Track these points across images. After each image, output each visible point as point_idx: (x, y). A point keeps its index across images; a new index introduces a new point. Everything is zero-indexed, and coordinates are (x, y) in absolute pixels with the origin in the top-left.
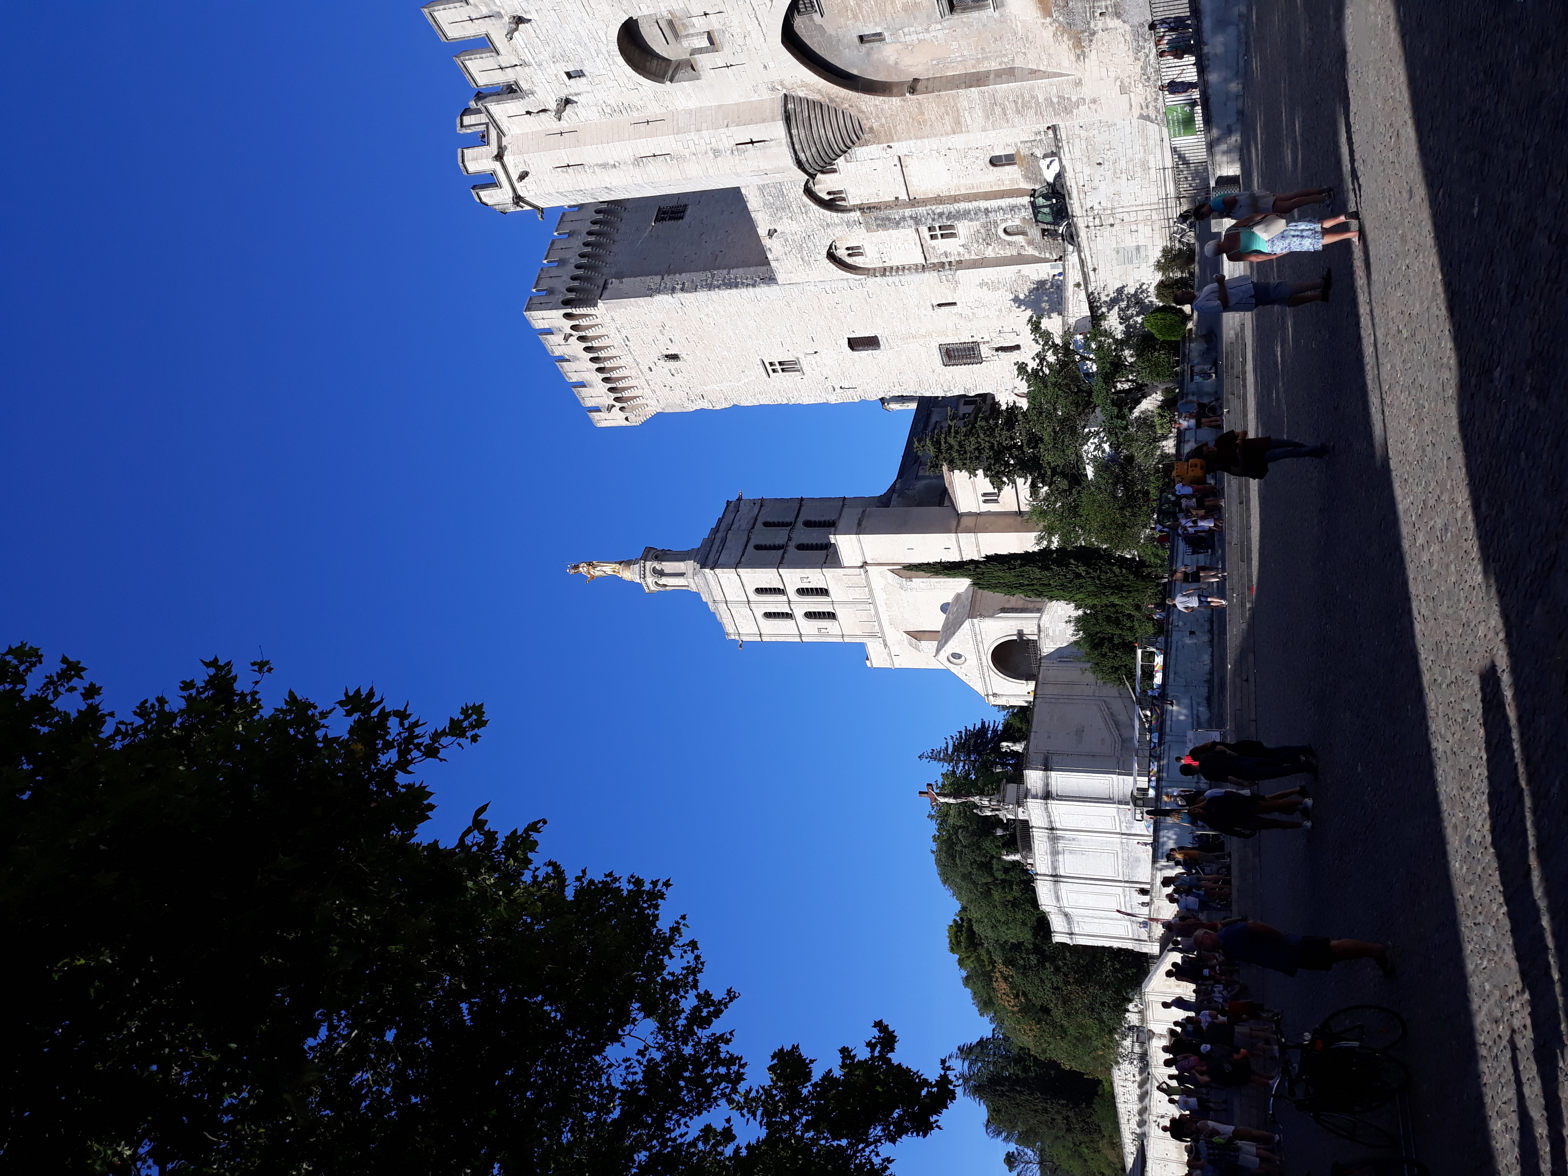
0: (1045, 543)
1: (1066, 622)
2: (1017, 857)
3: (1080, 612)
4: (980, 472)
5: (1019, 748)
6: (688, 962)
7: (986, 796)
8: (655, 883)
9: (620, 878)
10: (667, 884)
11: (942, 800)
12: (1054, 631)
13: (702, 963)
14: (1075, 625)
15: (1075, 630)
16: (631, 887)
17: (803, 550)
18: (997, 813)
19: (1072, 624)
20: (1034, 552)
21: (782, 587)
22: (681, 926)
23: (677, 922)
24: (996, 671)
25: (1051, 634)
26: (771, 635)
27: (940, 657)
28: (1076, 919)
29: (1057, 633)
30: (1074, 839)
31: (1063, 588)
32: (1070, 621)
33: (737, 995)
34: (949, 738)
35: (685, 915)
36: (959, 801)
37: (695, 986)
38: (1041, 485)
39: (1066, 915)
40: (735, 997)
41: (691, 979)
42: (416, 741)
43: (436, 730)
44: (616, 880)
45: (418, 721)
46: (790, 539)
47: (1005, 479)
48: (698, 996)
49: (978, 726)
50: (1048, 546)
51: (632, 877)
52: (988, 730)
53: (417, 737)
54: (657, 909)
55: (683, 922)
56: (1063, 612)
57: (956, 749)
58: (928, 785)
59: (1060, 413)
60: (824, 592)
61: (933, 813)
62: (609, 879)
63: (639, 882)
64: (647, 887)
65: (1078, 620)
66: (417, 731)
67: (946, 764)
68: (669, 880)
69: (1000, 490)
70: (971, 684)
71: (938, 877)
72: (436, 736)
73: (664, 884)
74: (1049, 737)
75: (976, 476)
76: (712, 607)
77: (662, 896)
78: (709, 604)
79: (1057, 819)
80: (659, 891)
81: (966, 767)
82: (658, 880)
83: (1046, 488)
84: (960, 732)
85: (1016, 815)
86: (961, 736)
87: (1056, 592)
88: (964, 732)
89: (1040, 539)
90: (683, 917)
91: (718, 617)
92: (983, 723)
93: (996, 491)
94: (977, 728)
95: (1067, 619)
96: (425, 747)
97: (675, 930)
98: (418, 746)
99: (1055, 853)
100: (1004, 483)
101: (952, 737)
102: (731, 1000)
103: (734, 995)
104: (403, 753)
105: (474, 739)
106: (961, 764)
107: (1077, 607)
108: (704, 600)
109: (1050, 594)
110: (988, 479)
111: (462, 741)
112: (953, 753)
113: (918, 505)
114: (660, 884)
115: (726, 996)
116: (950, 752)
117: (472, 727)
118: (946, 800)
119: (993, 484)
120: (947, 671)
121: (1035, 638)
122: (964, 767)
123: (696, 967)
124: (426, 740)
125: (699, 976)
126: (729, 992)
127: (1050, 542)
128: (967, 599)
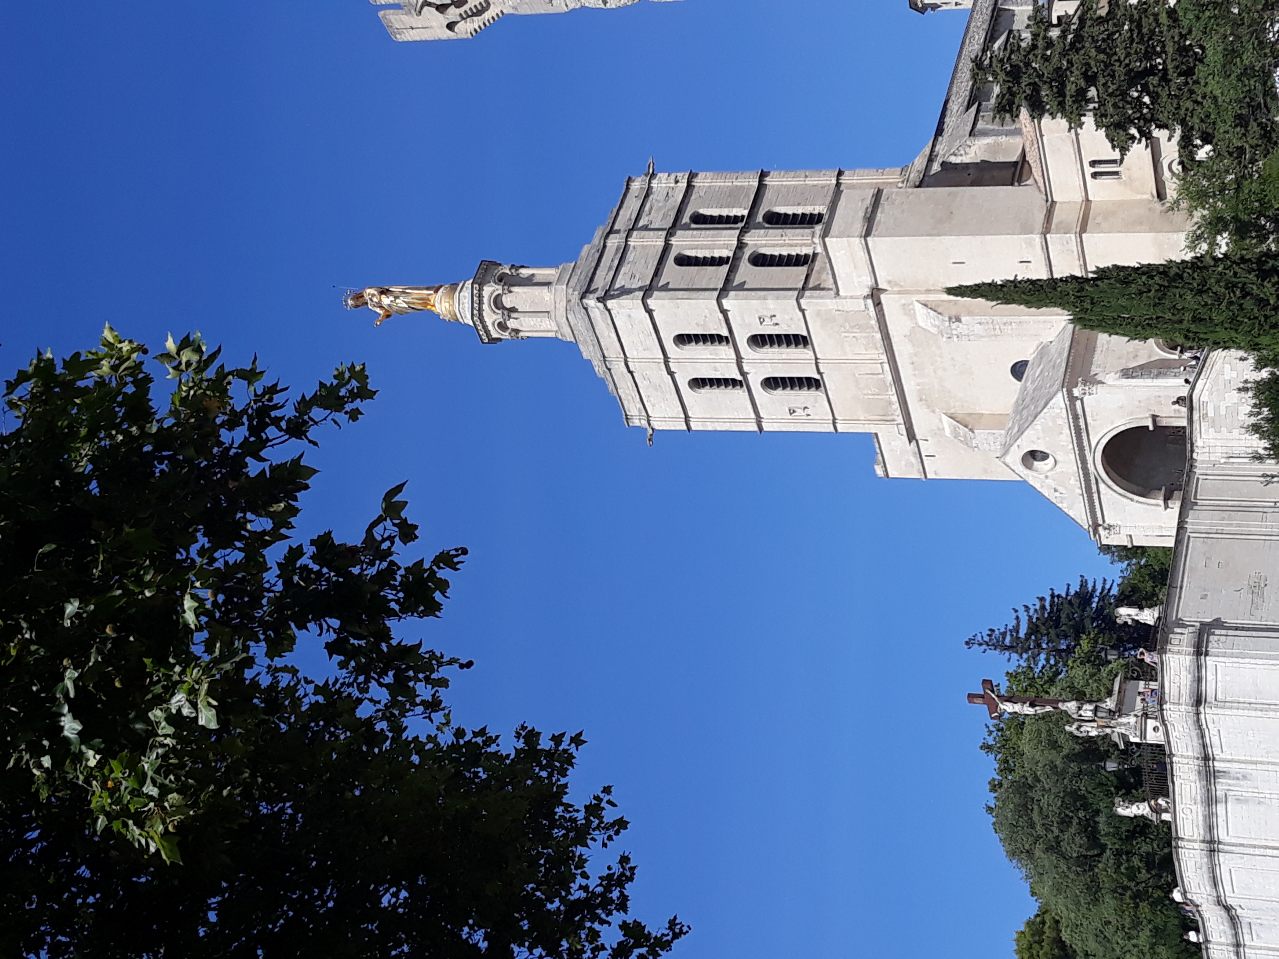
0: (1205, 246)
1: (1239, 390)
2: (1141, 809)
3: (1265, 374)
4: (1089, 120)
5: (1148, 616)
6: (609, 868)
7: (1090, 702)
8: (557, 739)
9: (497, 737)
10: (577, 740)
11: (1009, 707)
12: (1217, 409)
13: (632, 869)
14: (1255, 396)
15: (1255, 406)
16: (521, 744)
17: (763, 265)
18: (1108, 731)
19: (1250, 394)
20: (1183, 262)
21: (725, 333)
22: (603, 804)
23: (597, 798)
24: (1110, 483)
25: (1211, 414)
26: (704, 420)
27: (1008, 459)
28: (1245, 921)
29: (1223, 412)
30: (1245, 777)
31: (1234, 323)
32: (1246, 390)
33: (685, 929)
34: (1021, 610)
35: (610, 787)
36: (1039, 710)
37: (623, 906)
38: (1198, 142)
39: (1228, 909)
40: (681, 932)
41: (615, 894)
42: (273, 414)
43: (303, 396)
44: (490, 741)
45: (276, 384)
46: (741, 246)
47: (1133, 131)
48: (624, 926)
49: (1075, 588)
50: (1210, 252)
51: (523, 728)
52: (1092, 596)
53: (276, 407)
54: (565, 775)
55: (606, 798)
56: (1234, 374)
57: (1034, 629)
58: (984, 681)
59: (1236, 11)
60: (800, 341)
61: (991, 742)
62: (479, 740)
63: (531, 737)
64: (545, 744)
65: (1260, 388)
66: (277, 399)
67: (1015, 656)
68: (580, 734)
69: (1124, 150)
70: (1063, 506)
71: (1000, 845)
72: (304, 405)
73: (573, 740)
74: (1204, 597)
75: (1081, 125)
76: (599, 369)
77: (569, 760)
78: (595, 363)
79: (1215, 740)
80: (565, 751)
81: (1052, 662)
82: (563, 735)
83: (1208, 148)
84: (1042, 599)
85: (1143, 735)
86: (1043, 607)
87: (1223, 335)
88: (1048, 599)
89: (1195, 240)
90: (607, 790)
91: (611, 386)
92: (1084, 584)
93: (1116, 155)
94: (1072, 592)
95: (1241, 385)
96: (289, 421)
97: (594, 810)
98: (276, 422)
99: (1210, 800)
100: (1133, 138)
101: (1027, 608)
102: (676, 936)
103: (681, 929)
104: (256, 430)
105: (354, 415)
106: (1043, 656)
107: (1260, 365)
108: (586, 355)
109: (1212, 337)
110: (1102, 132)
111: (338, 416)
112: (1028, 636)
113: (972, 184)
114: (566, 739)
115: (666, 932)
116: (1022, 635)
117: (353, 395)
118: (1017, 708)
119: (1112, 141)
120: (1024, 484)
121: (1184, 423)
122: (1047, 660)
123: (623, 874)
124: (289, 412)
125: (629, 888)
126: (672, 923)
127: (1213, 244)
128: (1060, 354)
